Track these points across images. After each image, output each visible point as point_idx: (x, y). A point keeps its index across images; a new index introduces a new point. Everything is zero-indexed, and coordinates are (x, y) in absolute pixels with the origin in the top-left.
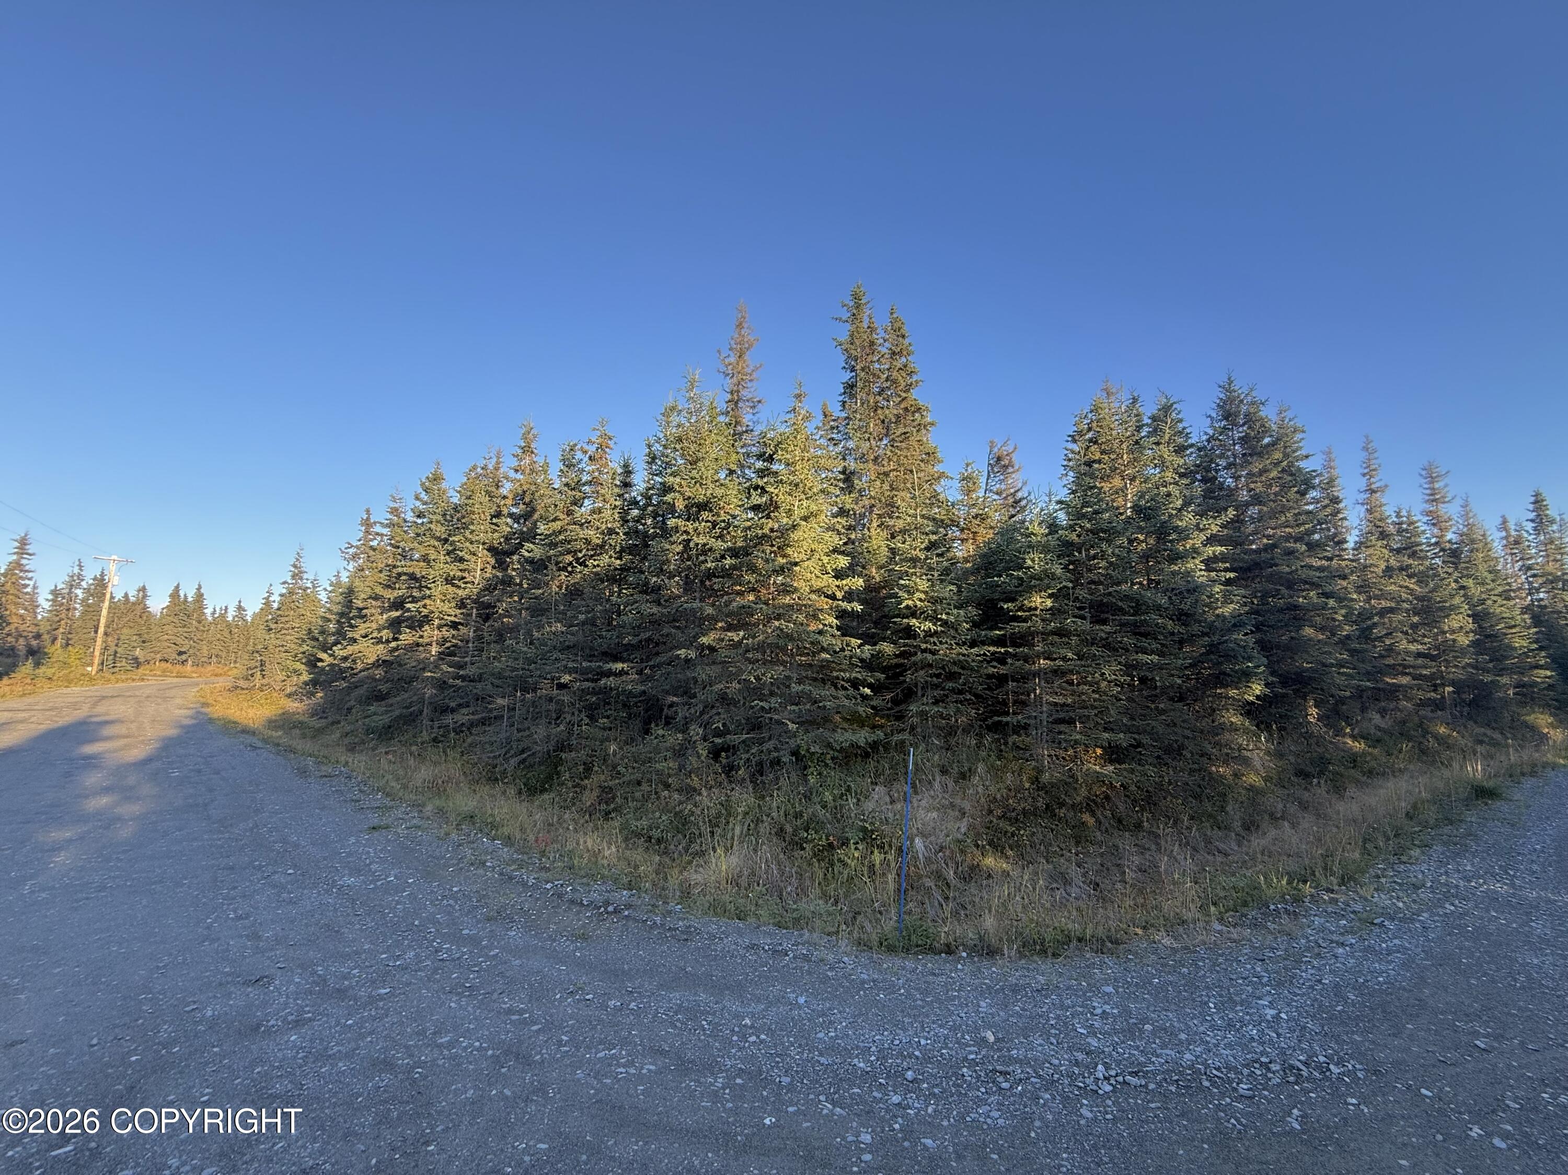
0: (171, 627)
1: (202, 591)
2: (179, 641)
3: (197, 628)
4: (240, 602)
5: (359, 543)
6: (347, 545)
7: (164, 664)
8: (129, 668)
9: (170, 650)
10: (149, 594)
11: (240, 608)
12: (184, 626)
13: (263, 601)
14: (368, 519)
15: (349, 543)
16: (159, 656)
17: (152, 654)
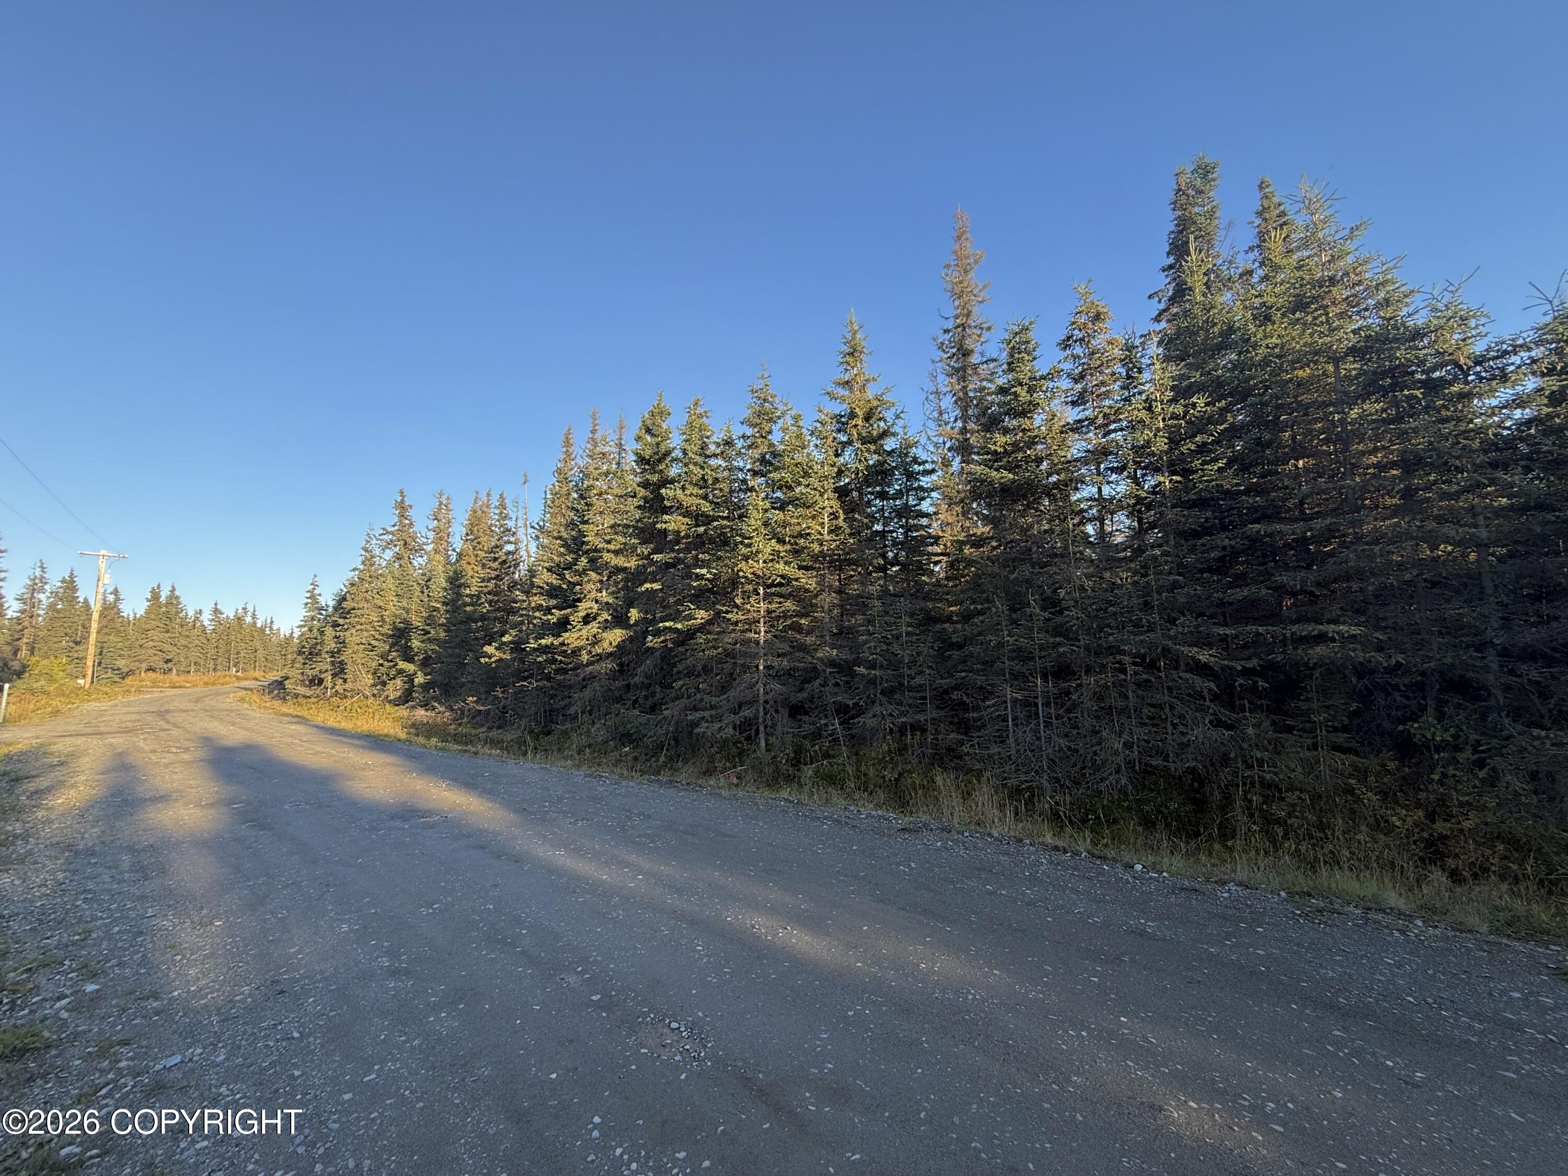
0: (156, 633)
1: (177, 593)
2: (167, 647)
3: (180, 633)
4: (216, 604)
5: (393, 529)
6: (382, 531)
7: (150, 674)
8: (117, 679)
9: (157, 658)
10: (121, 597)
11: (216, 611)
12: (167, 632)
13: (308, 595)
14: (402, 501)
15: (384, 529)
16: (144, 666)
17: (137, 664)
